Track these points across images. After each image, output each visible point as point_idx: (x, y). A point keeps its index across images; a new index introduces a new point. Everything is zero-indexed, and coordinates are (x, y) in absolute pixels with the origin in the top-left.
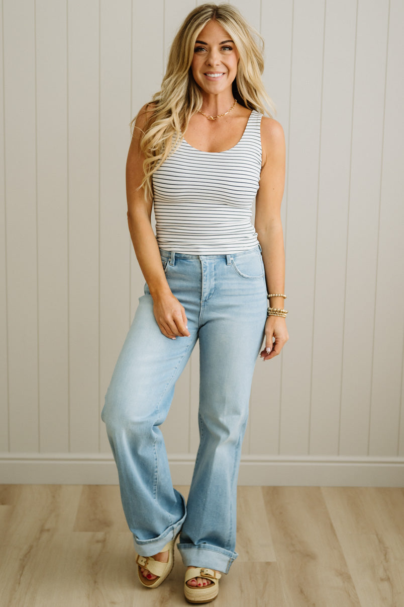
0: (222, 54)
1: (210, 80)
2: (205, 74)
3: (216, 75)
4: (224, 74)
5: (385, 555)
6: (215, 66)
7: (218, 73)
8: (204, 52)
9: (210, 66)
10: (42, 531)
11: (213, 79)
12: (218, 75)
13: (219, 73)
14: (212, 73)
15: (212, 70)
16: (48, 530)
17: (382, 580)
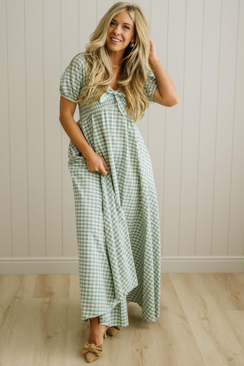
0: (124, 30)
1: (112, 42)
2: (111, 38)
3: (116, 40)
4: (121, 41)
5: (205, 307)
6: (117, 35)
7: (117, 39)
8: (114, 26)
9: (114, 34)
10: (15, 298)
11: (114, 42)
12: (118, 40)
13: (119, 40)
14: (114, 38)
15: (115, 37)
16: (19, 298)
17: (204, 319)
